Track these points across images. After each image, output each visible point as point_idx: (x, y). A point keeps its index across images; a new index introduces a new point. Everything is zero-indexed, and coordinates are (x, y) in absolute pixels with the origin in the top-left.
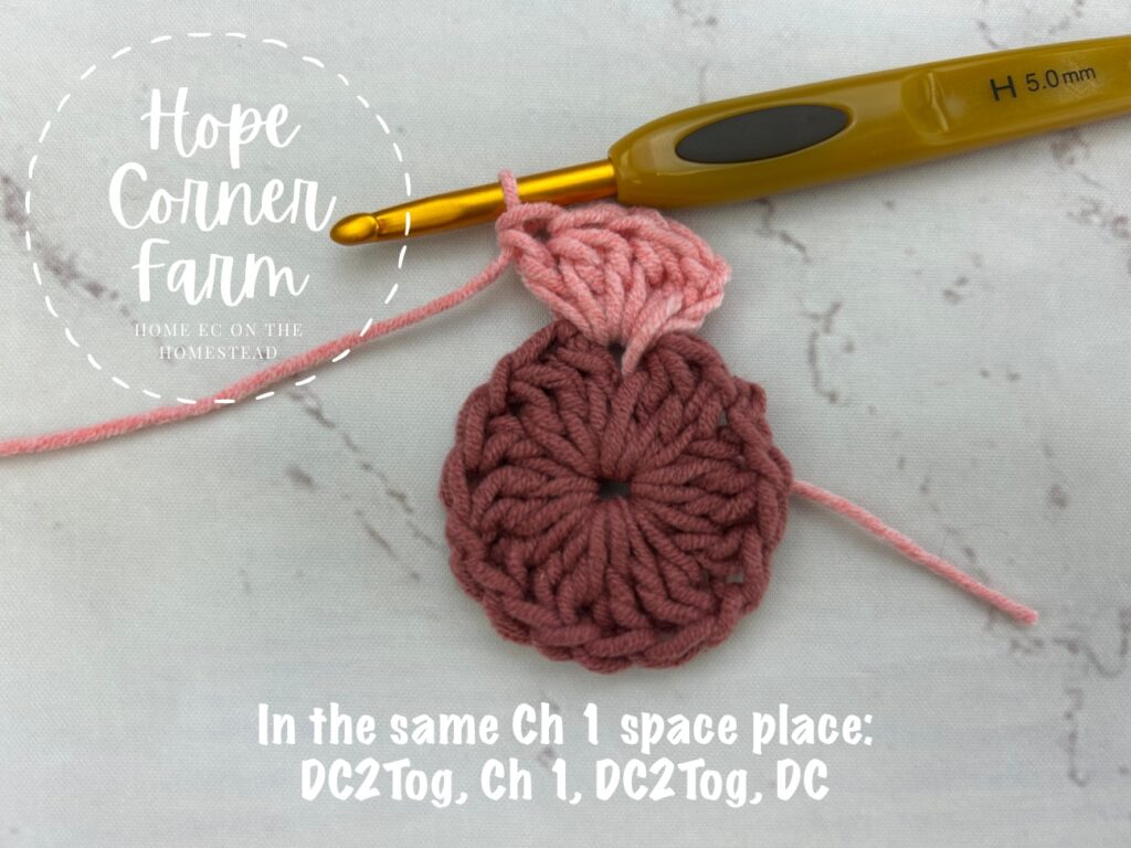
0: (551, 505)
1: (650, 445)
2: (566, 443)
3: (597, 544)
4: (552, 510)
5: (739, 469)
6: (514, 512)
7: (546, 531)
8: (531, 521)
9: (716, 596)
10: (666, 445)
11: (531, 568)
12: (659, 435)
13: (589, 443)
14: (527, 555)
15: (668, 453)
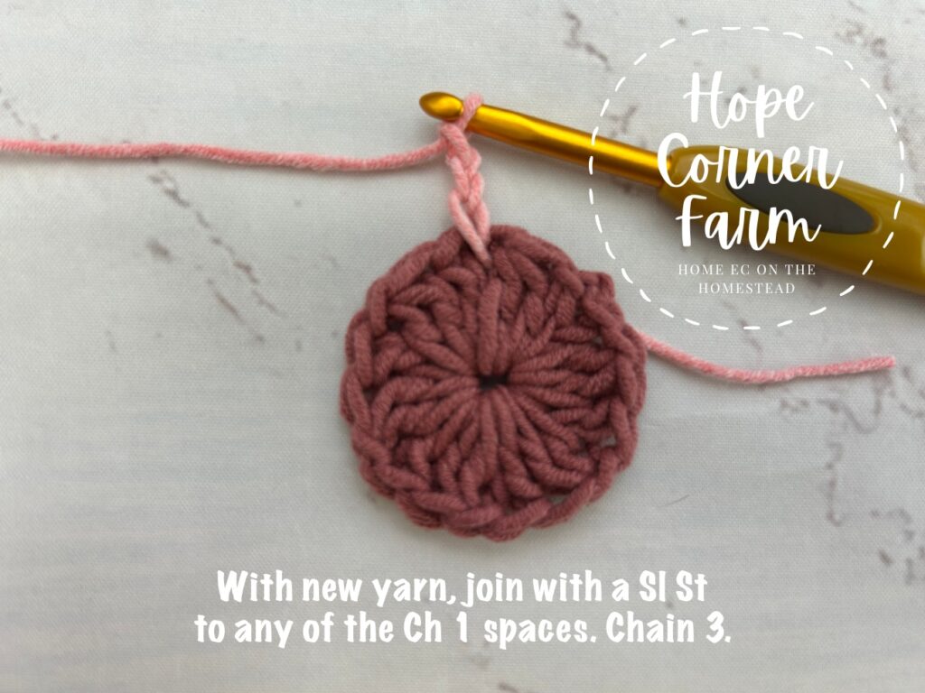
0: (442, 404)
1: (521, 340)
2: (445, 350)
3: (489, 429)
4: (444, 408)
5: (598, 348)
6: (411, 416)
7: (441, 427)
8: (427, 420)
9: (594, 459)
10: (534, 337)
11: (433, 461)
12: (528, 329)
13: (466, 347)
14: (428, 450)
15: (539, 344)
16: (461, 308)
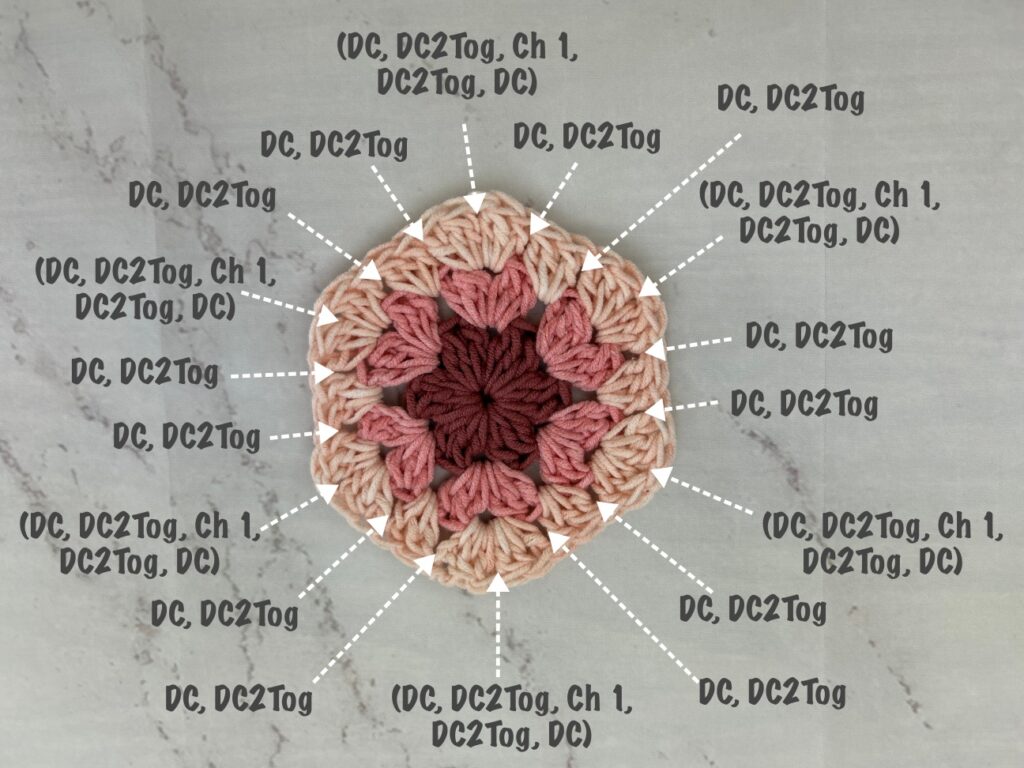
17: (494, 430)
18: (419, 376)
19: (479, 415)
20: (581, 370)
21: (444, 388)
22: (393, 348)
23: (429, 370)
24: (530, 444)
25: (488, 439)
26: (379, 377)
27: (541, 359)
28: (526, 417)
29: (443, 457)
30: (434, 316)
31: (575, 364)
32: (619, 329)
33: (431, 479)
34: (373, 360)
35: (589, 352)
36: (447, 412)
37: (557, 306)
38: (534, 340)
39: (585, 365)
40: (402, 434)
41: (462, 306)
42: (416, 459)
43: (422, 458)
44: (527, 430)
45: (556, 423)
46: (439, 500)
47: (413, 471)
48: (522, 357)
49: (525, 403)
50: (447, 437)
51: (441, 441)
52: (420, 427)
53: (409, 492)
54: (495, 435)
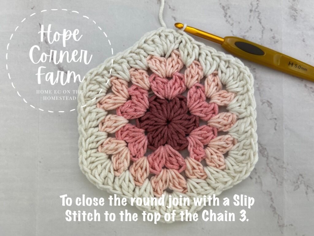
2: (179, 118)
3: (160, 116)
10: (171, 135)
13: (177, 122)
15: (169, 135)
16: (184, 127)
17: (176, 114)
18: (174, 149)
19: (175, 121)
20: (142, 97)
21: (172, 138)
22: (170, 162)
23: (169, 146)
24: (175, 100)
25: (181, 114)
26: (181, 162)
27: (146, 113)
28: (167, 106)
29: (195, 125)
30: (153, 155)
31: (141, 100)
32: (121, 92)
33: (205, 126)
34: (177, 168)
35: (134, 98)
36: (180, 133)
37: (125, 115)
38: (141, 118)
39: (139, 96)
40: (197, 143)
41: (143, 147)
42: (201, 134)
43: (199, 132)
44: (171, 103)
45: (164, 96)
46: (210, 119)
47: (206, 134)
48: (148, 119)
49: (162, 109)
50: (188, 128)
51: (190, 129)
52: (190, 138)
53: (213, 131)
54: (179, 112)
